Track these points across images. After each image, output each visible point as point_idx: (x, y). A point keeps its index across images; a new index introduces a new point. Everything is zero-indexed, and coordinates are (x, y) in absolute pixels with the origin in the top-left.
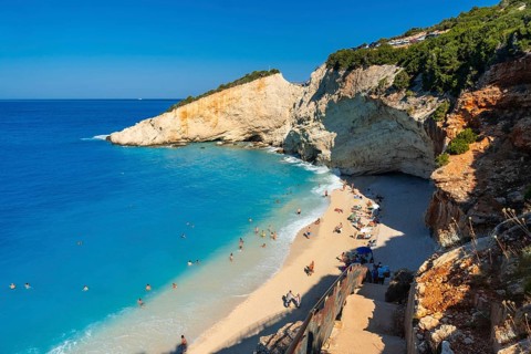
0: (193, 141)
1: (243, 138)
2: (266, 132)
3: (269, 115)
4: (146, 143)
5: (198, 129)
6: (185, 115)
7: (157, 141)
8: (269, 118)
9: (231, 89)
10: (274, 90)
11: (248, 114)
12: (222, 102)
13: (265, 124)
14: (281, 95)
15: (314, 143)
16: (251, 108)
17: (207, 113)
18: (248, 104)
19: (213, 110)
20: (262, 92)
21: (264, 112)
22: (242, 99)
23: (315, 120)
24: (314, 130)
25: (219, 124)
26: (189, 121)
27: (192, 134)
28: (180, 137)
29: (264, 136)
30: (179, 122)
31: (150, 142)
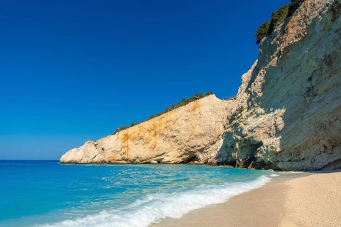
0: (133, 162)
1: (180, 160)
2: (201, 151)
3: (203, 132)
4: (85, 160)
5: (138, 151)
6: (127, 137)
7: (96, 159)
8: (203, 135)
9: (169, 113)
10: (207, 110)
11: (184, 135)
12: (160, 125)
13: (201, 142)
14: (214, 111)
15: (250, 135)
16: (187, 129)
17: (147, 135)
18: (185, 124)
19: (153, 133)
20: (197, 112)
21: (199, 130)
22: (179, 121)
23: (249, 108)
24: (249, 119)
25: (157, 146)
26: (130, 143)
27: (132, 155)
28: (120, 158)
29: (200, 156)
30: (120, 144)
31: (90, 160)
